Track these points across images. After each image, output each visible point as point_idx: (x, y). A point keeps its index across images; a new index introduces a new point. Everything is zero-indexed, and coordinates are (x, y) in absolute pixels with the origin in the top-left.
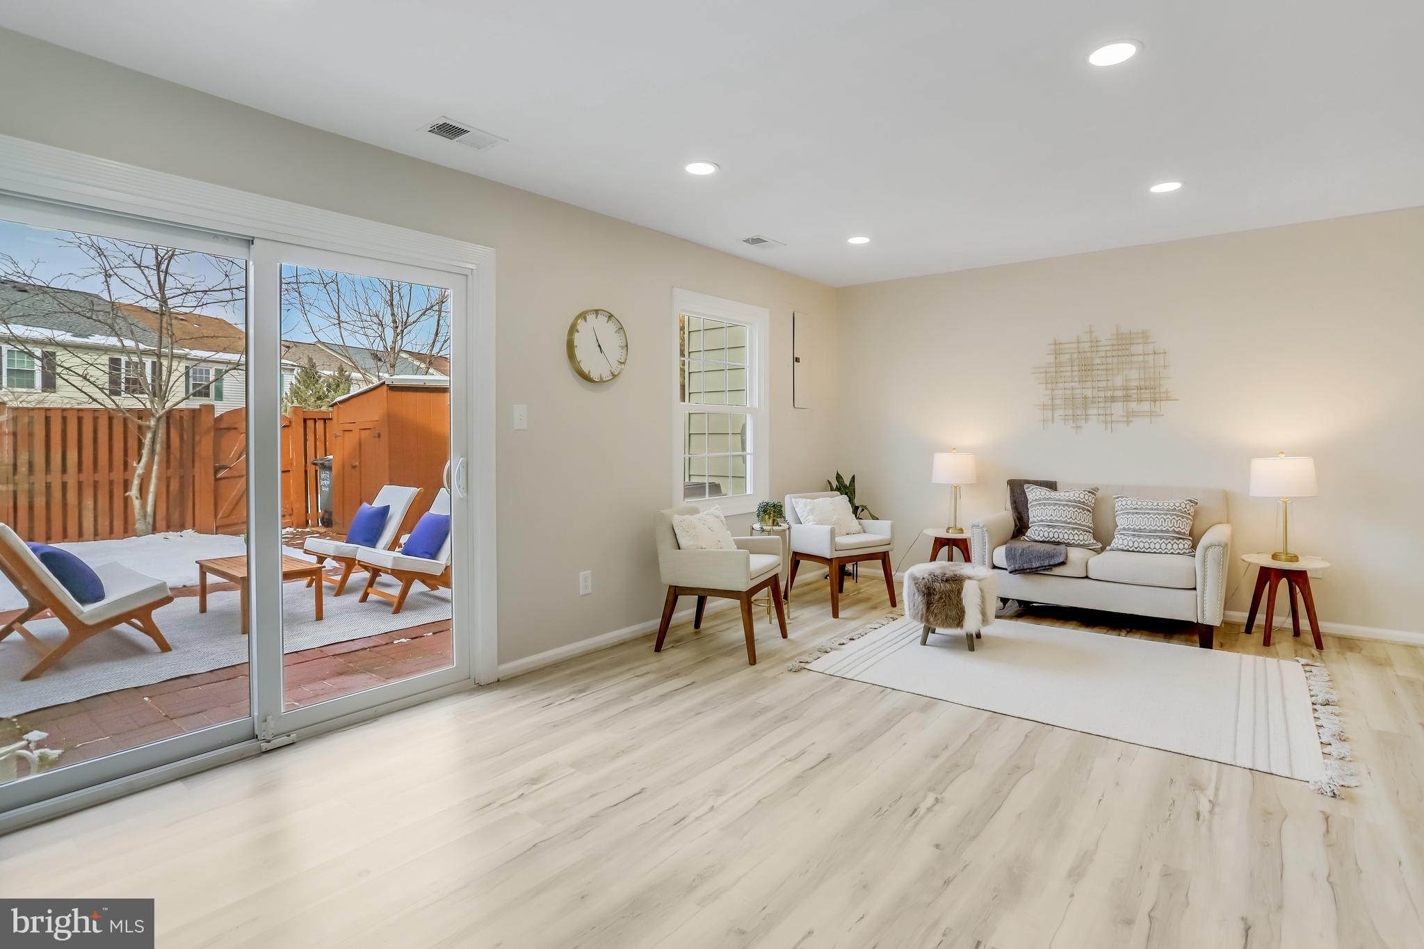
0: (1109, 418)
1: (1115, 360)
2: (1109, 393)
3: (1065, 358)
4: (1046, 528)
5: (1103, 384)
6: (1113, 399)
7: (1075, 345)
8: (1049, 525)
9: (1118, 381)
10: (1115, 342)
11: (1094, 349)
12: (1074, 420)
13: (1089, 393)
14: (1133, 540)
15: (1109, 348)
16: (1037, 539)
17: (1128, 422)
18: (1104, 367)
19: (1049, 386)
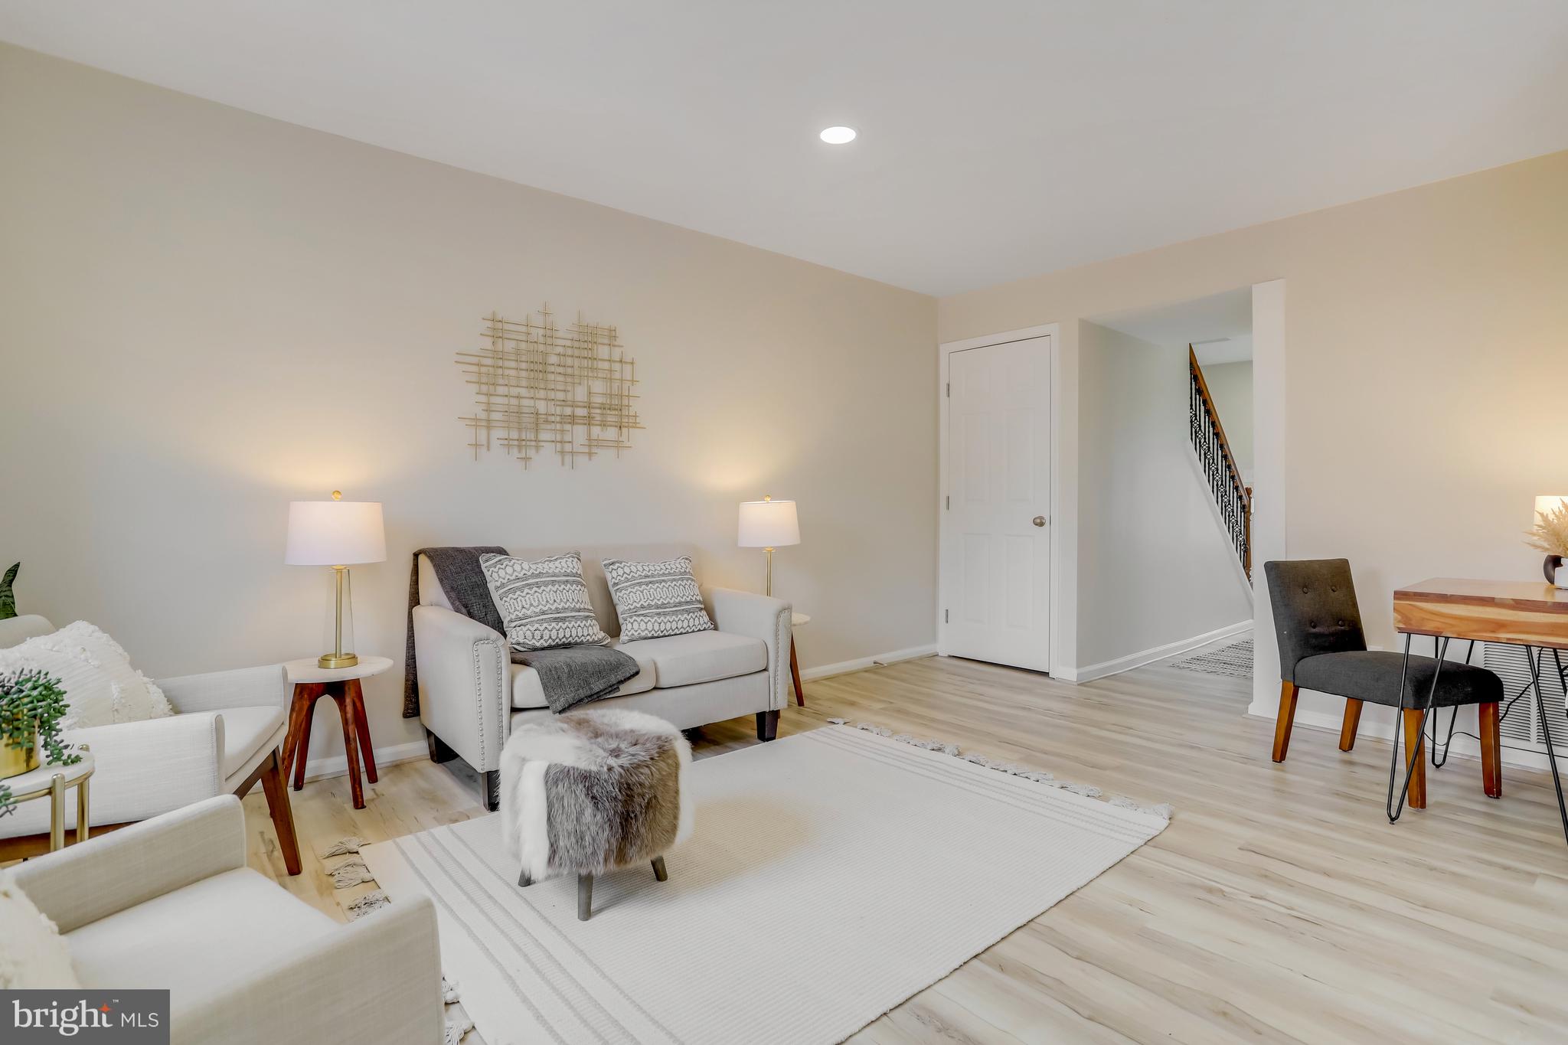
0: (568, 447)
1: (577, 362)
2: (568, 411)
3: (510, 346)
4: (554, 624)
5: (561, 396)
6: (573, 420)
7: (523, 329)
8: (555, 618)
9: (580, 394)
10: (576, 337)
11: (549, 341)
12: (519, 447)
13: (542, 407)
14: (659, 621)
15: (569, 343)
16: (538, 644)
17: (590, 454)
18: (561, 370)
19: (484, 388)
